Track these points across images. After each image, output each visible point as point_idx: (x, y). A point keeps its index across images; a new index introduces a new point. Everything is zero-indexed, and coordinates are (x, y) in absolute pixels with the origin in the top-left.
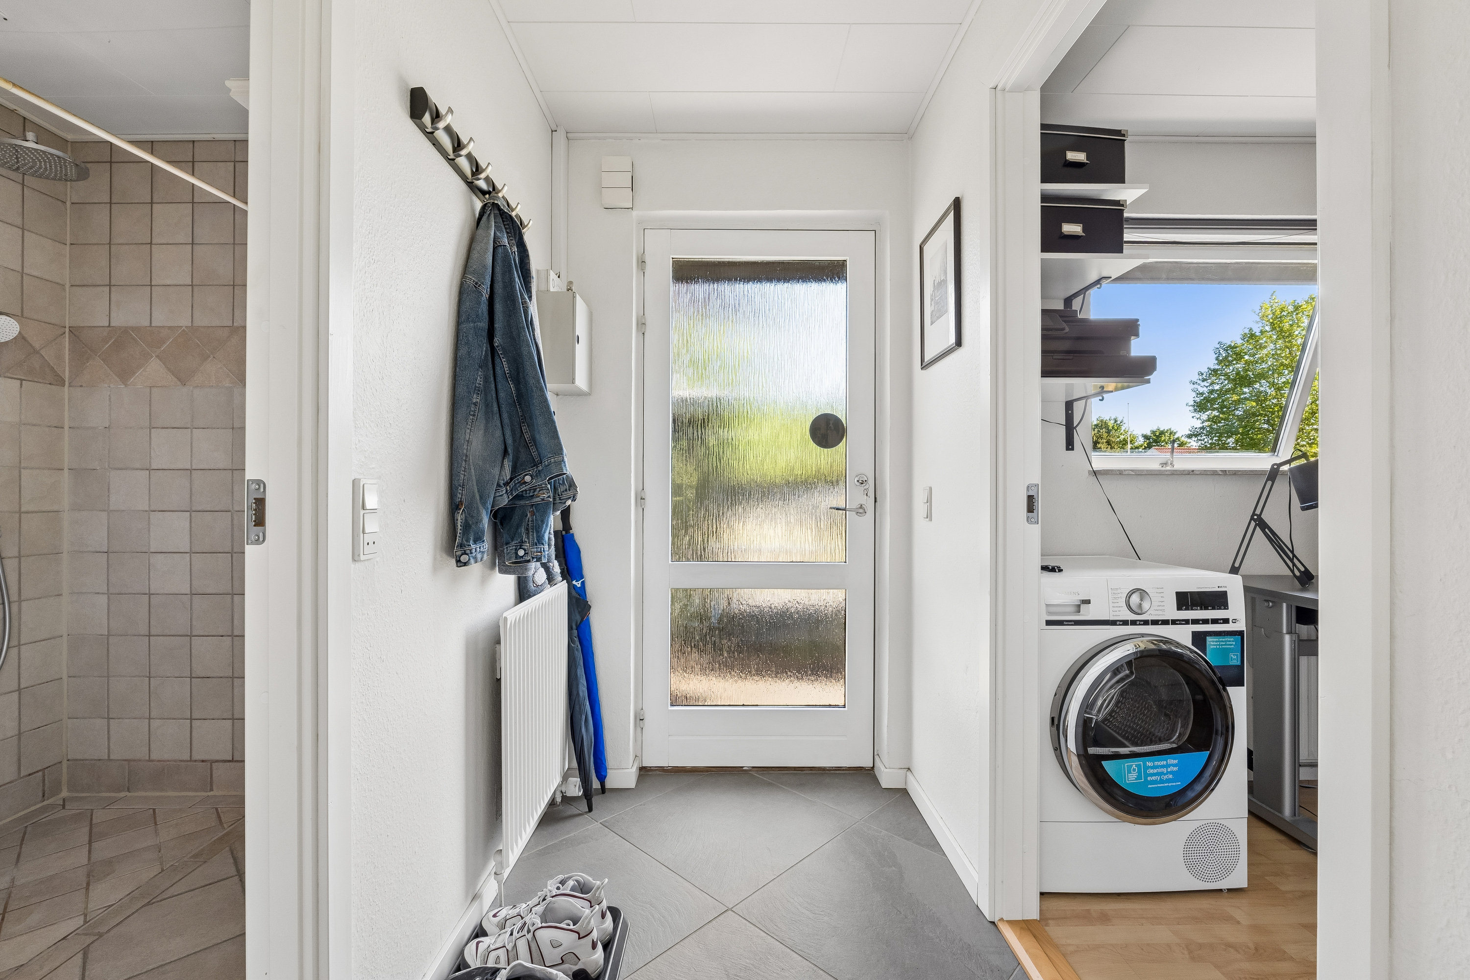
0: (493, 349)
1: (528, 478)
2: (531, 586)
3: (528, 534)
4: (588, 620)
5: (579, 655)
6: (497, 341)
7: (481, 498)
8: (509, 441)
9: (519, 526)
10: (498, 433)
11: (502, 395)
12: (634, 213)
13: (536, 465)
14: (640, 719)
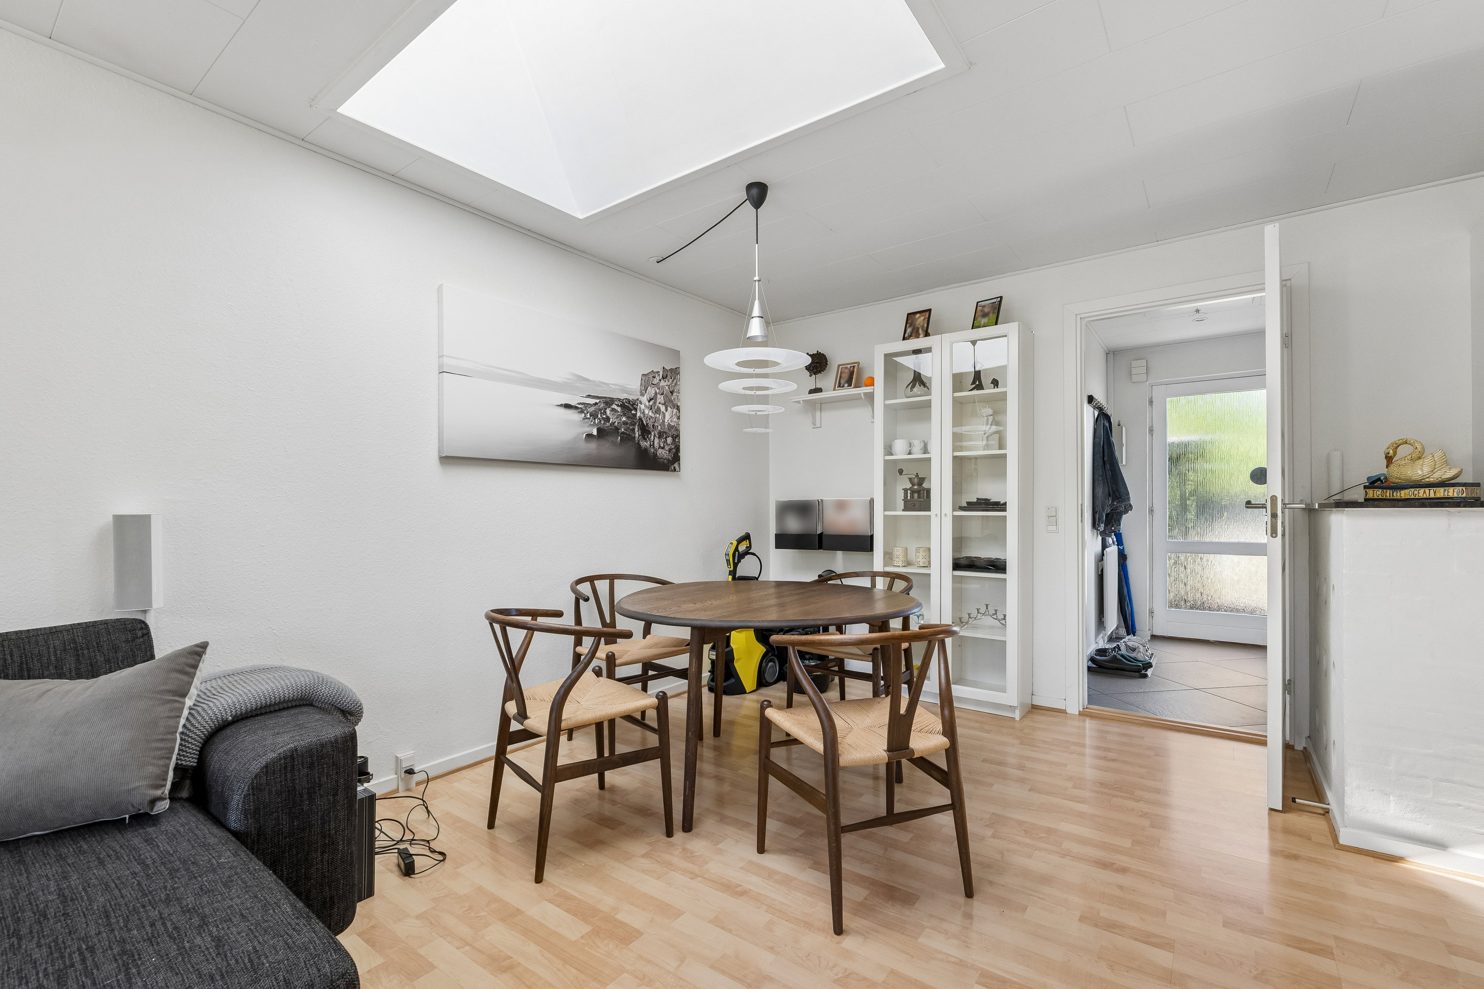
0: (1104, 461)
1: (1115, 503)
2: (1108, 544)
3: (1115, 522)
4: (1126, 564)
5: (1123, 576)
6: (1105, 459)
7: (1103, 510)
8: (1111, 491)
9: (1112, 519)
10: (1107, 489)
11: (1108, 476)
12: (1147, 382)
13: (1118, 499)
14: (1151, 612)
